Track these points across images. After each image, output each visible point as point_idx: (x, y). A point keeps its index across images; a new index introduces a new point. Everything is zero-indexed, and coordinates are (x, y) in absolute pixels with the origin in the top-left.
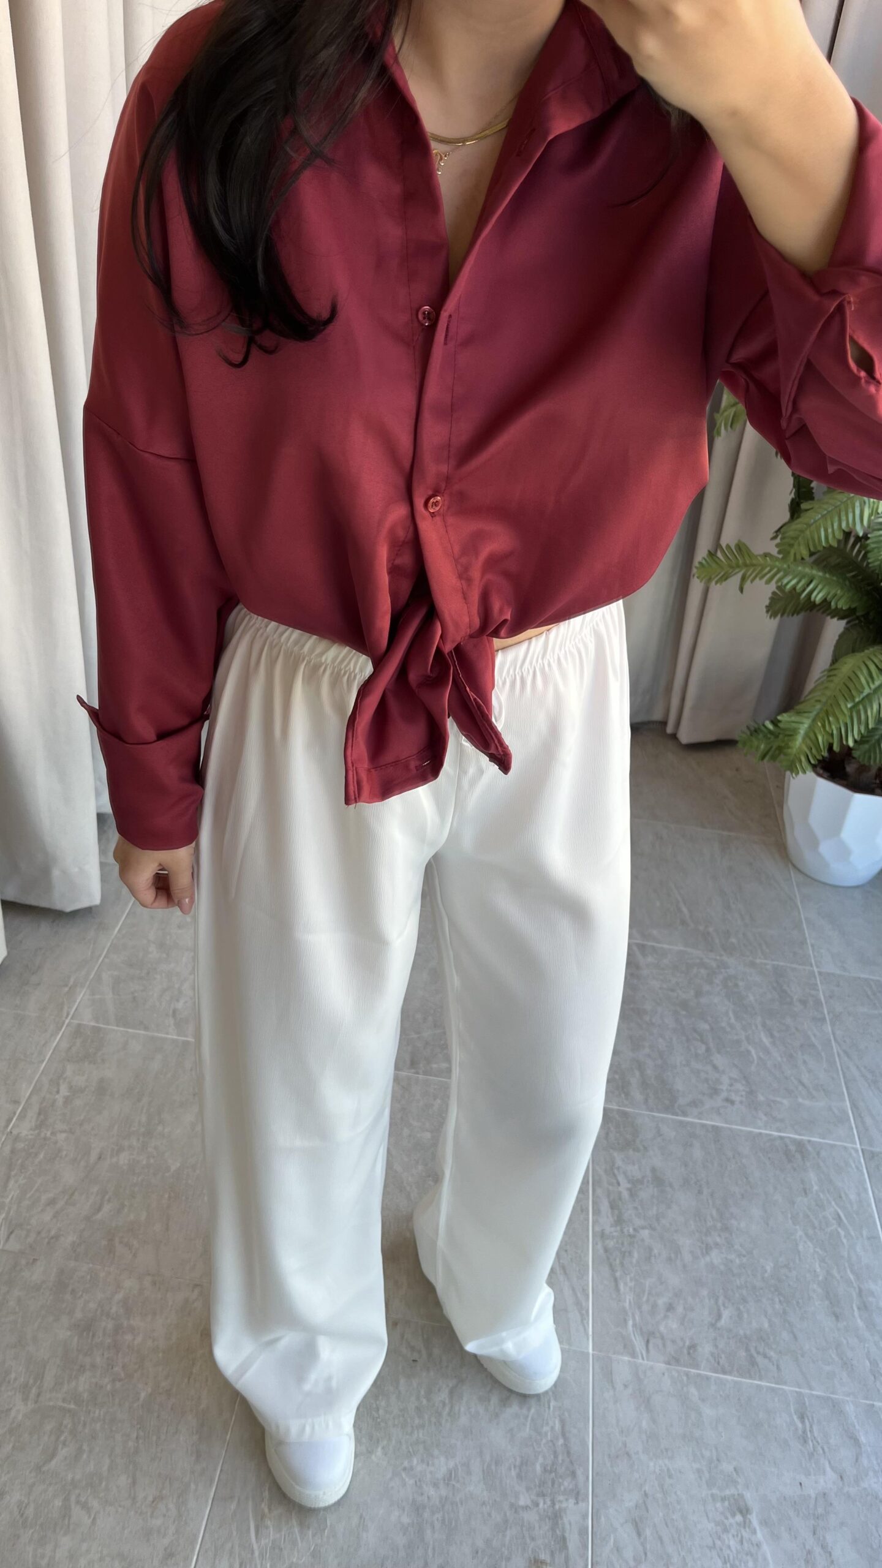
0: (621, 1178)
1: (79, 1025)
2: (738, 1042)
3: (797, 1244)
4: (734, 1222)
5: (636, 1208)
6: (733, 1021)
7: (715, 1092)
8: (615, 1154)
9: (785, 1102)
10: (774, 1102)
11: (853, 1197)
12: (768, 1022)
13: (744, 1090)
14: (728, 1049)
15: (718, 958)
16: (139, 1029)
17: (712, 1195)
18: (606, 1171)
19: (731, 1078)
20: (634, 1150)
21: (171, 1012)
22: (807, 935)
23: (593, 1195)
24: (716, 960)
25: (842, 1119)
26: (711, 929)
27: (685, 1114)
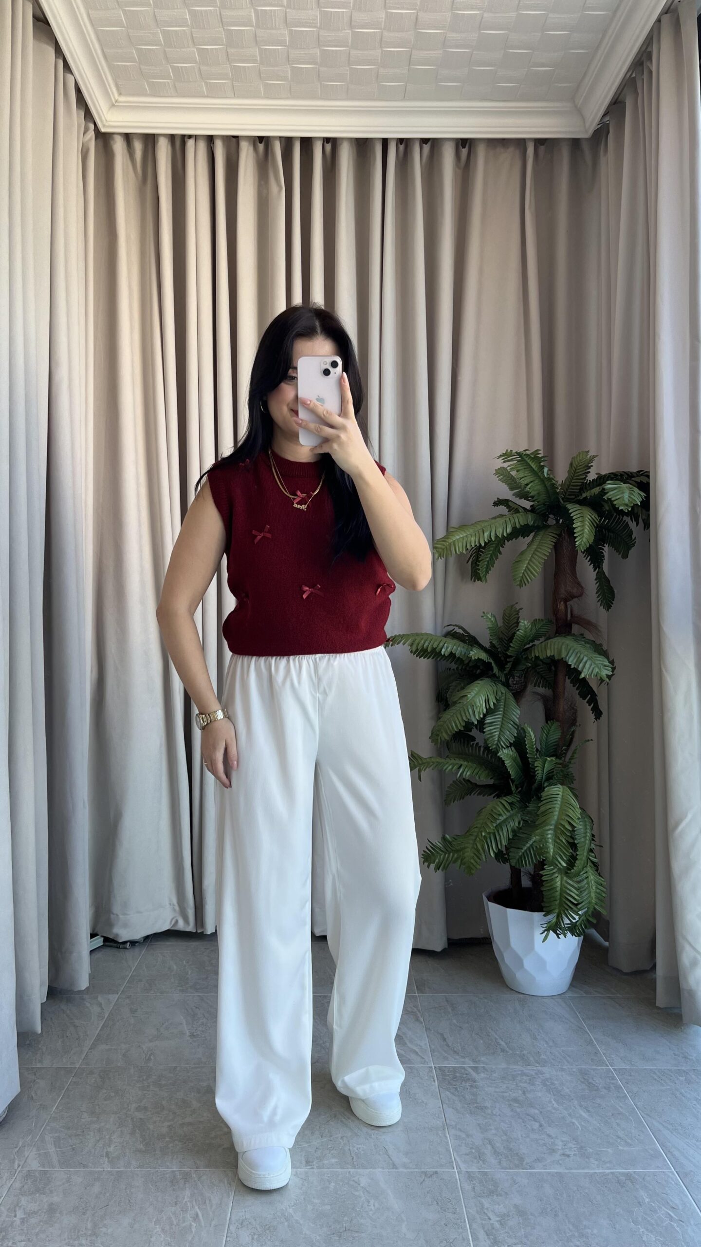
0: (490, 1215)
1: (29, 1171)
2: (563, 1118)
3: (642, 1237)
4: (589, 1231)
5: (507, 1232)
6: (556, 1105)
7: (553, 1151)
8: (483, 1200)
9: (609, 1150)
10: (599, 1151)
11: (677, 1202)
12: (583, 1103)
13: (575, 1148)
14: (557, 1124)
15: (535, 1069)
16: (80, 1168)
17: (566, 1215)
18: (477, 1212)
19: (563, 1141)
20: (497, 1195)
21: (105, 1154)
22: (599, 1048)
23: (470, 1229)
24: (533, 1070)
25: (656, 1155)
26: (525, 1052)
27: (532, 1167)
